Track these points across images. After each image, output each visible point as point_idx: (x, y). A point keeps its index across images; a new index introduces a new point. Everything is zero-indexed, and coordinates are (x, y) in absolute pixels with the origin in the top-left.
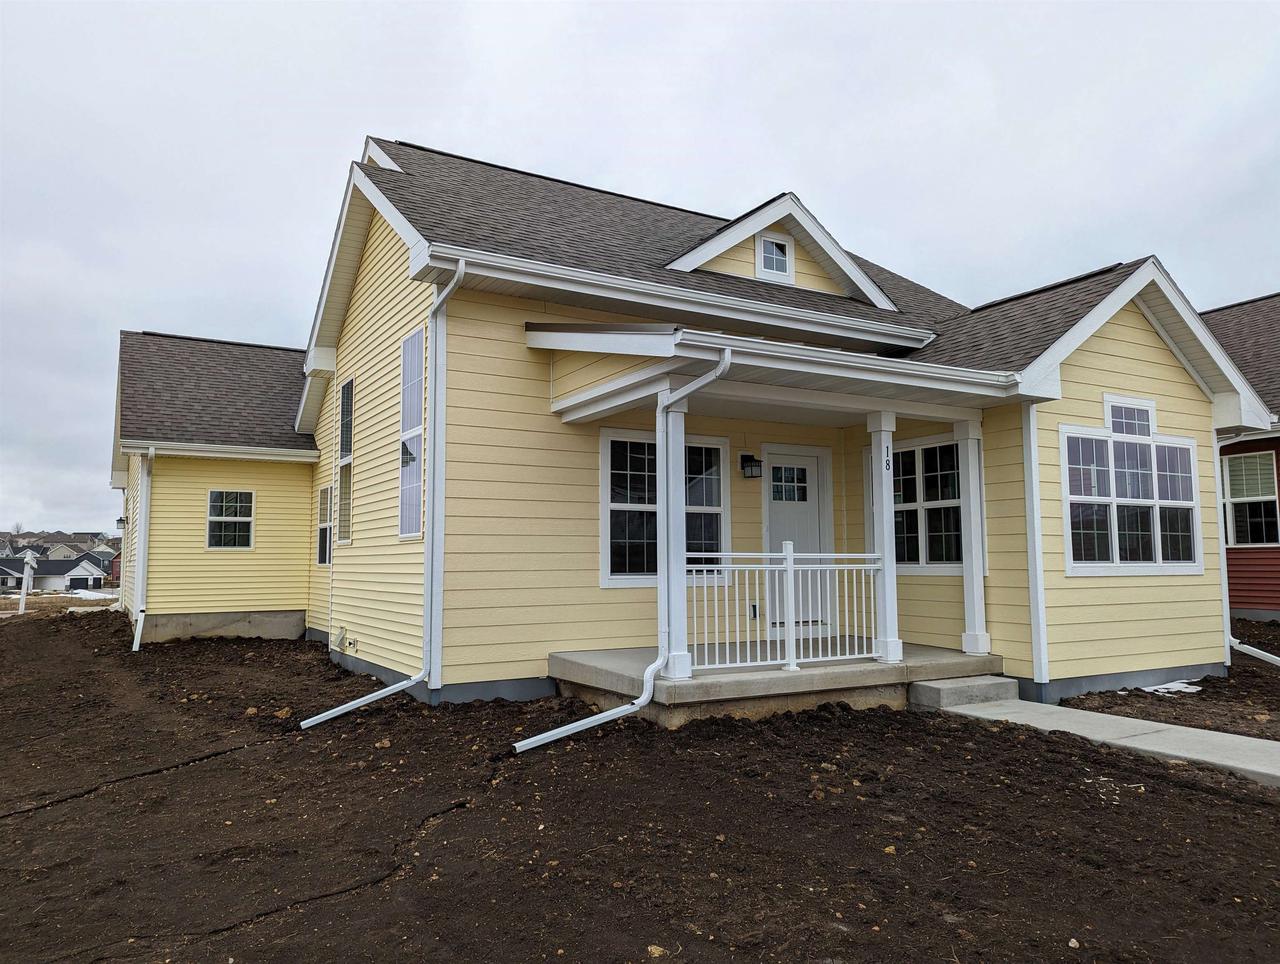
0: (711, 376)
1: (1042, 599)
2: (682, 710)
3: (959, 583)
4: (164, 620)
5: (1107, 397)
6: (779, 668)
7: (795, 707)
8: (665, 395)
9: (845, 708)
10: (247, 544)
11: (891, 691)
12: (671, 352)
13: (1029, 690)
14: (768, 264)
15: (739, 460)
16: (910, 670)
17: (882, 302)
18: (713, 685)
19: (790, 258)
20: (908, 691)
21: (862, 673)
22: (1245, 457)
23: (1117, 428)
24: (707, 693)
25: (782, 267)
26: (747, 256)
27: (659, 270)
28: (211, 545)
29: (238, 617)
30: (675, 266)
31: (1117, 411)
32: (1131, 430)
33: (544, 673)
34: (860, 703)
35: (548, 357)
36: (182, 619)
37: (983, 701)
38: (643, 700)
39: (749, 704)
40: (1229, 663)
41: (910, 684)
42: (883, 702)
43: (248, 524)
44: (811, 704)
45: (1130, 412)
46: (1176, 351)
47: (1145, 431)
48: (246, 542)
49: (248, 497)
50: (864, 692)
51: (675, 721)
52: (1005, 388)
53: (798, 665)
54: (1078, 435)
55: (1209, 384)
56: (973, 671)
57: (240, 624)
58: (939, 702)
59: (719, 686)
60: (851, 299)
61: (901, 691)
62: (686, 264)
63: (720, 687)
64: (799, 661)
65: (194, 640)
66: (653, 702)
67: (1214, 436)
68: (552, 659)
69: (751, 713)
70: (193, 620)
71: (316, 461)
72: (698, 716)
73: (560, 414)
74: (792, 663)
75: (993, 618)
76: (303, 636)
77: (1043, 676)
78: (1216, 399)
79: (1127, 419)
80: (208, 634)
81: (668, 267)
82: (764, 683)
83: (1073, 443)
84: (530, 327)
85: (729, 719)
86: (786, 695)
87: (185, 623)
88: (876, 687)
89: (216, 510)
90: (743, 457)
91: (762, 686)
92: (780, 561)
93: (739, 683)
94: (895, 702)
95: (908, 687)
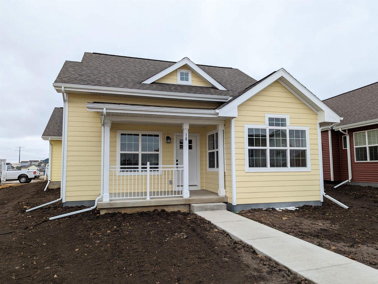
1: (235, 179)
2: (104, 210)
3: (217, 174)
4: (56, 183)
5: (266, 115)
7: (145, 210)
9: (163, 211)
11: (184, 206)
14: (182, 79)
15: (166, 138)
16: (189, 200)
18: (113, 203)
19: (190, 76)
20: (190, 206)
21: (170, 201)
22: (372, 131)
23: (270, 125)
25: (187, 80)
26: (174, 77)
27: (141, 85)
30: (145, 82)
31: (271, 119)
32: (277, 125)
34: (169, 210)
37: (211, 210)
38: (94, 207)
39: (129, 209)
40: (322, 201)
41: (190, 204)
42: (180, 209)
44: (151, 210)
45: (277, 119)
47: (284, 125)
50: (173, 206)
51: (102, 213)
54: (254, 128)
56: (216, 201)
60: (212, 88)
61: (187, 206)
62: (149, 81)
63: (116, 204)
64: (151, 197)
67: (318, 126)
69: (129, 211)
72: (110, 212)
74: (148, 197)
75: (226, 185)
77: (234, 203)
78: (319, 113)
79: (276, 121)
81: (142, 83)
82: (133, 203)
88: (177, 205)
90: (167, 137)
91: (132, 204)
93: (124, 203)
94: (184, 210)
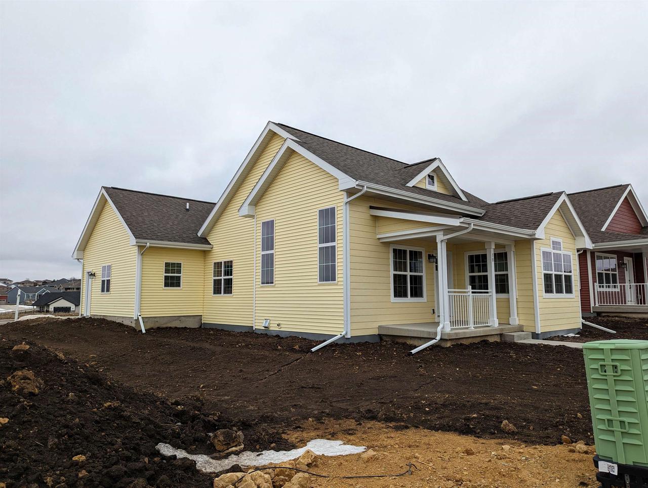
0: (465, 231)
1: (539, 305)
3: (508, 300)
4: (147, 320)
6: (467, 328)
8: (440, 237)
10: (179, 286)
11: (496, 336)
12: (458, 224)
13: (535, 336)
14: (429, 183)
15: (427, 256)
16: (502, 329)
17: (464, 199)
19: (435, 181)
20: (501, 337)
24: (457, 336)
25: (433, 184)
27: (403, 186)
28: (165, 286)
29: (175, 318)
30: (408, 185)
33: (377, 333)
34: (491, 340)
35: (376, 218)
36: (153, 319)
37: (524, 339)
38: (438, 338)
40: (581, 328)
42: (495, 340)
43: (180, 276)
44: (479, 340)
46: (567, 222)
48: (178, 285)
49: (179, 265)
50: (491, 337)
51: (448, 344)
52: (530, 235)
53: (474, 327)
55: (575, 233)
57: (177, 321)
58: (514, 339)
59: (459, 333)
60: (453, 196)
61: (499, 336)
62: (411, 184)
65: (158, 328)
66: (441, 339)
67: (576, 251)
68: (380, 327)
70: (158, 319)
71: (211, 249)
73: (379, 239)
74: (471, 326)
75: (520, 312)
76: (201, 327)
77: (539, 331)
78: (577, 238)
79: (556, 245)
80: (164, 326)
81: (406, 185)
83: (544, 252)
84: (371, 208)
85: (461, 344)
87: (155, 321)
88: (493, 335)
89: (167, 271)
90: (429, 255)
92: (467, 292)
93: (464, 333)
95: (501, 335)
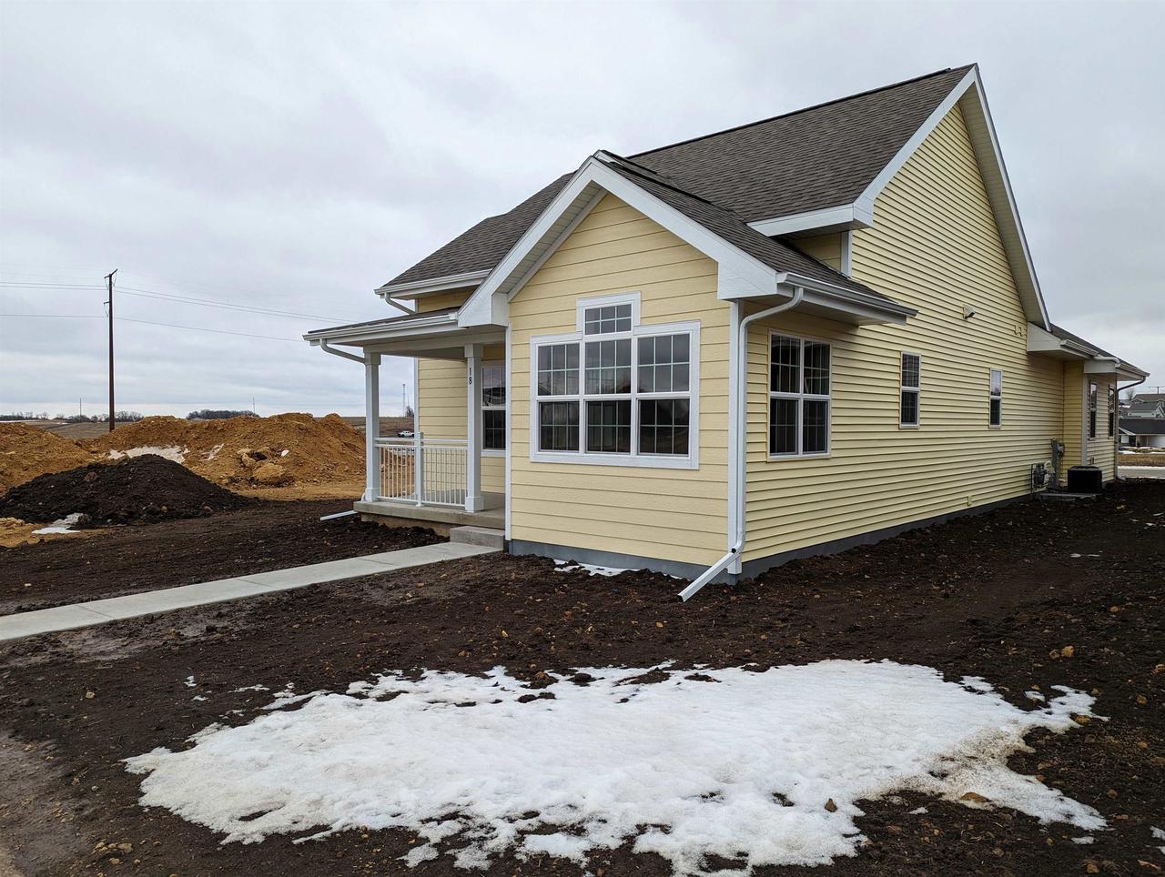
32: (608, 328)
47: (626, 326)
86: (399, 518)
